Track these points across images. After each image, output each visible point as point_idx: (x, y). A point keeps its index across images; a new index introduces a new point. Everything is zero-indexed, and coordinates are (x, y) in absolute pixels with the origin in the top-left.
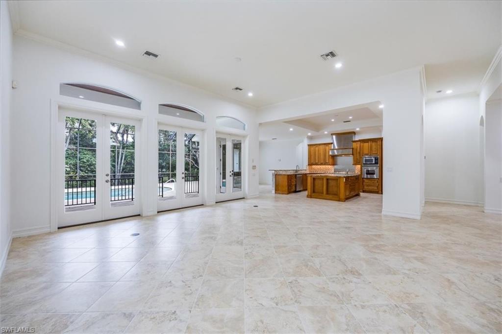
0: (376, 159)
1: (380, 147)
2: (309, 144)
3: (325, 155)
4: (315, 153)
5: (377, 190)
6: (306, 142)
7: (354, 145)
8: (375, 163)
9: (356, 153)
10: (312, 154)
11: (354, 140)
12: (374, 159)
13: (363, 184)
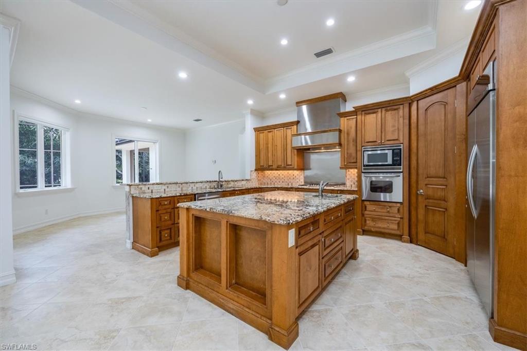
0: (397, 154)
1: (407, 121)
2: (255, 127)
3: (285, 150)
4: (267, 144)
5: (398, 233)
6: (250, 124)
7: (344, 123)
8: (393, 164)
9: (348, 141)
10: (261, 147)
11: (342, 111)
12: (390, 153)
13: (363, 215)
